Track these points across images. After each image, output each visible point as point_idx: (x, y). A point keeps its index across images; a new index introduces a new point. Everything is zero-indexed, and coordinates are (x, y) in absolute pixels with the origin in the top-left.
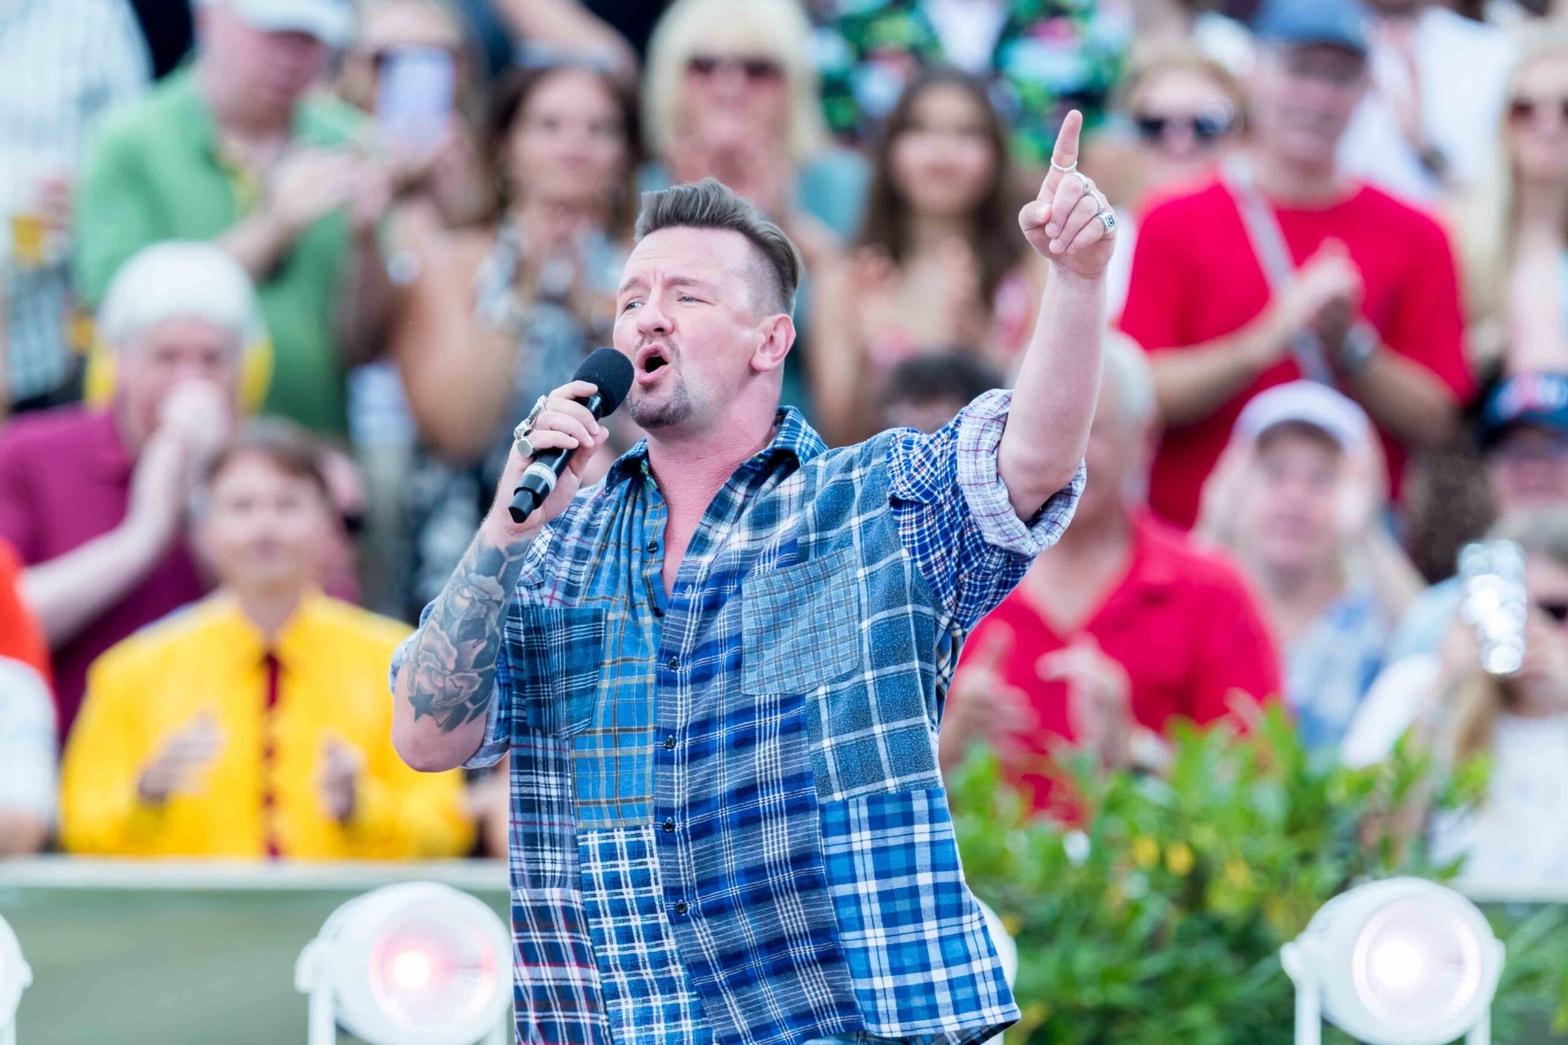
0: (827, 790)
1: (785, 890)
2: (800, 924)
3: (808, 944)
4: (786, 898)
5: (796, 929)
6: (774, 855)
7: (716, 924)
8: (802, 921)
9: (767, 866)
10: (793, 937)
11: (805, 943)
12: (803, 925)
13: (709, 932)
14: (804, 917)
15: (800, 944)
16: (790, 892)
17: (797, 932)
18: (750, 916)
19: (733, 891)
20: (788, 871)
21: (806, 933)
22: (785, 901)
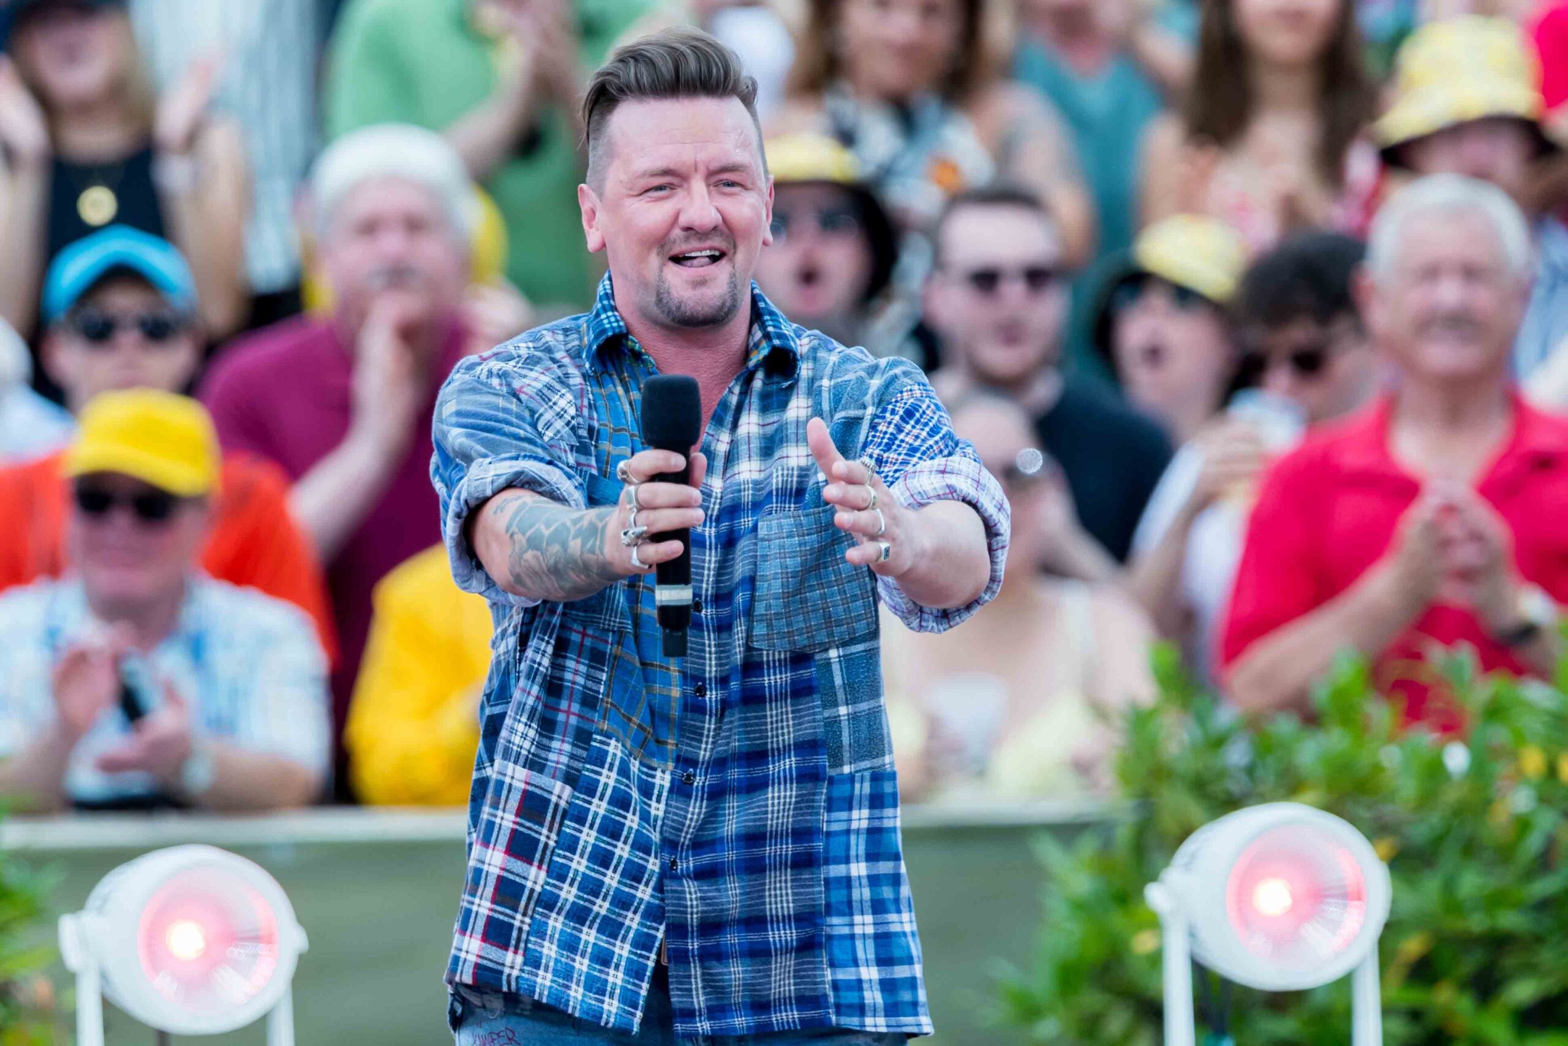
0: (837, 762)
1: (780, 865)
2: (785, 905)
3: (790, 929)
4: (778, 873)
5: (780, 910)
6: (777, 823)
7: (706, 888)
8: (788, 902)
9: (768, 834)
10: (775, 919)
11: (787, 927)
12: (788, 907)
13: (699, 895)
14: (790, 898)
15: (781, 928)
16: (783, 868)
17: (780, 914)
18: (741, 887)
19: (730, 855)
20: (787, 844)
21: (789, 916)
22: (775, 877)
